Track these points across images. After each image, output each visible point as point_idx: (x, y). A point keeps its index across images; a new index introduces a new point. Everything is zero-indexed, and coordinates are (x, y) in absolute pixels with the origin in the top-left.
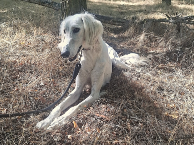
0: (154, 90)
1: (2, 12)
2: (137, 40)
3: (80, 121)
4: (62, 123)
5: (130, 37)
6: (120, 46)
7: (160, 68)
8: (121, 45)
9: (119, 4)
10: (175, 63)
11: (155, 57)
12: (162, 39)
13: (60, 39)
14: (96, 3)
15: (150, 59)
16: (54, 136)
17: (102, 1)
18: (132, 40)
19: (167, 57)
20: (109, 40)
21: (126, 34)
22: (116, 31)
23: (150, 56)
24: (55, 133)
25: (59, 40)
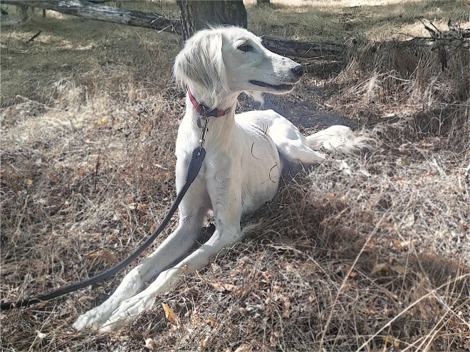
0: (368, 210)
1: (82, 48)
2: (363, 90)
3: (182, 301)
4: (137, 312)
5: (348, 84)
6: (325, 106)
7: (402, 153)
8: (327, 105)
9: (346, 6)
10: (437, 138)
11: (390, 128)
12: (414, 83)
13: (183, 106)
14: (297, 7)
15: (379, 133)
16: (113, 343)
17: (309, 2)
18: (352, 90)
19: (417, 127)
20: (302, 95)
21: (342, 77)
22: (322, 73)
23: (379, 128)
24: (117, 337)
25: (182, 108)
